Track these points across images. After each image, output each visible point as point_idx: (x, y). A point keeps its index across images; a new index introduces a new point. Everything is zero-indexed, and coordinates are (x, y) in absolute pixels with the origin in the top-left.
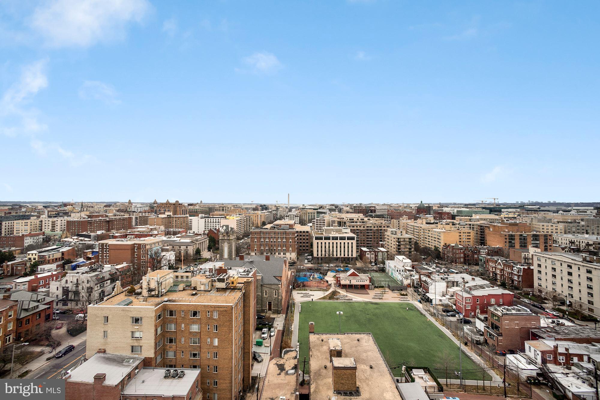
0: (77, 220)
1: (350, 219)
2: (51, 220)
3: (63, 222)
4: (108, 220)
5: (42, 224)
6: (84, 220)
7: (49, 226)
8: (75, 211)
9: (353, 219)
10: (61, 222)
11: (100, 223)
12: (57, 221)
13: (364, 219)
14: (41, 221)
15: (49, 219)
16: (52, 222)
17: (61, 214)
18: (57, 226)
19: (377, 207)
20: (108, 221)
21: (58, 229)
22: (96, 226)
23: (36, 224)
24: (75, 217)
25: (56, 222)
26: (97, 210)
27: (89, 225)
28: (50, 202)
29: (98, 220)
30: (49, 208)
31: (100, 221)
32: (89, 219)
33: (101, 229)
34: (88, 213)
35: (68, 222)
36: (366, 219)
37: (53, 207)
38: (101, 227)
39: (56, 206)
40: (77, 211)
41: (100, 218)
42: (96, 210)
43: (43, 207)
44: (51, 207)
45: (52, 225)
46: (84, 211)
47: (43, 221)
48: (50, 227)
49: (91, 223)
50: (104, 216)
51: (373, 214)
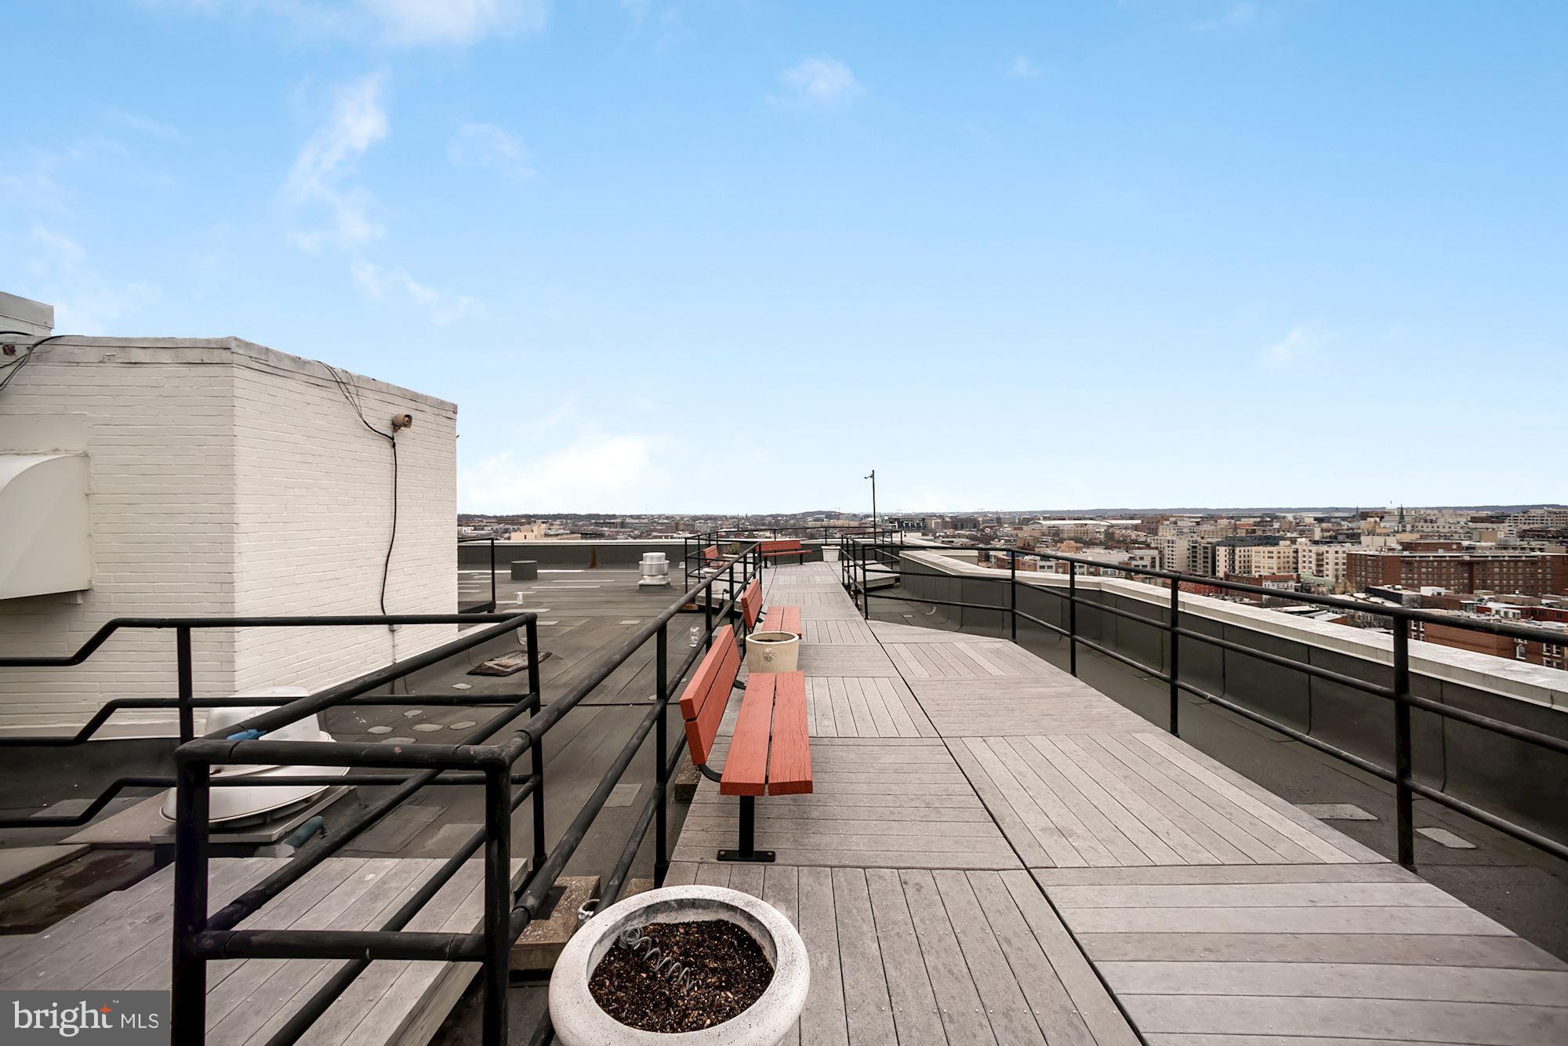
0: (1371, 553)
2: (1315, 548)
3: (1341, 555)
4: (1467, 558)
5: (1296, 558)
6: (1390, 554)
7: (1310, 562)
8: (1378, 531)
10: (1335, 555)
11: (1439, 568)
12: (1327, 552)
14: (1296, 552)
15: (1311, 548)
16: (1318, 554)
17: (1340, 538)
18: (1327, 563)
20: (1470, 565)
21: (1329, 570)
22: (1427, 573)
23: (1288, 557)
24: (1369, 546)
25: (1326, 555)
26: (1447, 530)
27: (1404, 570)
28: (1337, 509)
29: (1431, 559)
30: (1329, 522)
31: (1439, 562)
32: (1406, 553)
33: (1444, 583)
34: (1407, 538)
35: (1351, 557)
37: (1339, 520)
38: (1444, 577)
39: (1344, 519)
40: (1384, 531)
41: (1441, 552)
42: (1441, 530)
43: (1316, 519)
44: (1333, 520)
45: (1318, 560)
46: (1404, 531)
47: (1300, 550)
48: (1313, 566)
49: (1410, 563)
50: (1454, 547)
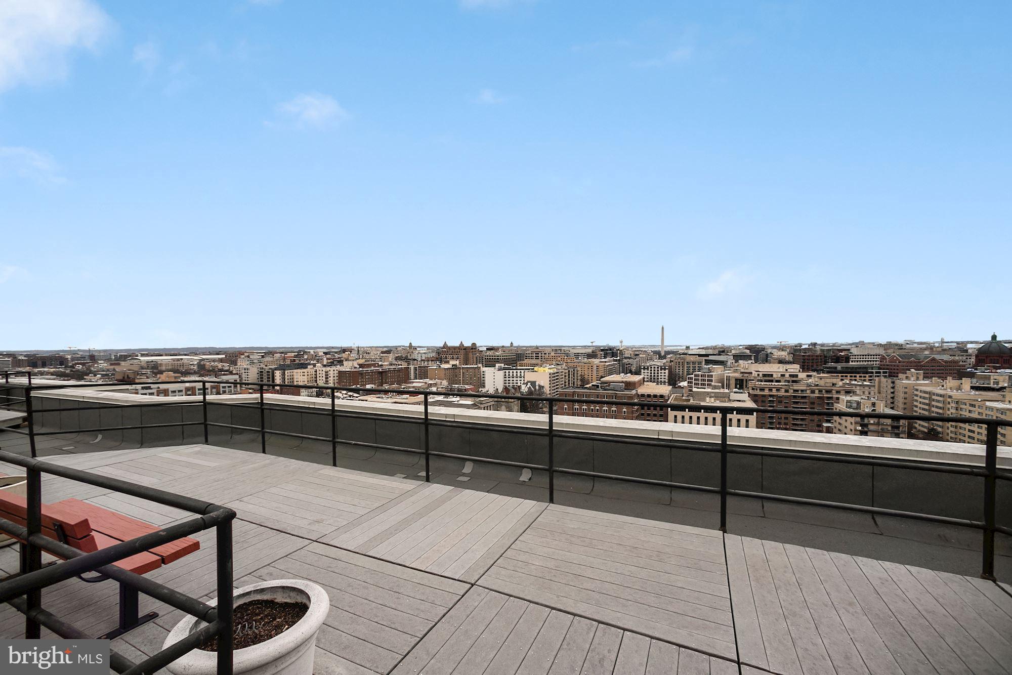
0: (348, 370)
1: (764, 375)
2: (324, 369)
3: (336, 372)
4: (381, 370)
5: (316, 375)
6: (355, 370)
8: (350, 358)
9: (772, 375)
10: (333, 371)
11: (372, 375)
12: (330, 370)
13: (797, 376)
14: (316, 371)
15: (323, 369)
16: (326, 372)
17: (335, 363)
18: (330, 377)
19: (854, 351)
20: (381, 373)
21: (331, 380)
22: (368, 378)
23: (312, 375)
24: (347, 367)
25: (329, 372)
26: (373, 358)
27: (360, 377)
28: (333, 347)
29: (369, 371)
30: (330, 355)
31: (372, 372)
32: (361, 369)
33: (374, 382)
34: (361, 361)
35: (340, 372)
36: (802, 375)
37: (334, 353)
38: (374, 379)
39: (336, 353)
40: (352, 358)
41: (372, 368)
42: (372, 357)
43: (324, 353)
44: (331, 353)
45: (326, 375)
46: (359, 358)
47: (318, 370)
48: (324, 379)
49: (362, 374)
50: (377, 365)
51: (839, 366)
